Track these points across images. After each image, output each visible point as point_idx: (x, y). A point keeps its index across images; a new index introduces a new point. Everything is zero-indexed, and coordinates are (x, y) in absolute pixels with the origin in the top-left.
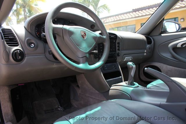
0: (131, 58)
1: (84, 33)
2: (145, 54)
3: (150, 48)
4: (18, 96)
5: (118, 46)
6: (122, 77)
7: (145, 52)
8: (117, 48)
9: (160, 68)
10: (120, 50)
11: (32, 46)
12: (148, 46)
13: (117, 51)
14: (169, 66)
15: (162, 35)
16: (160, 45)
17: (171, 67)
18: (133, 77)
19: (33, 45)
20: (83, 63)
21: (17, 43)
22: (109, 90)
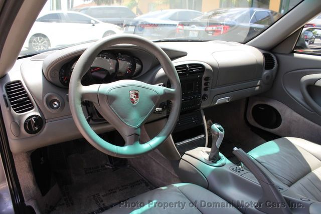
0: (229, 98)
1: (136, 94)
2: (257, 88)
3: (268, 77)
4: (42, 159)
5: (206, 84)
6: (205, 136)
7: (259, 84)
8: (203, 87)
9: (280, 112)
10: (207, 90)
11: (56, 106)
12: (266, 72)
13: (203, 92)
14: (295, 114)
15: (296, 55)
16: (287, 72)
17: (299, 116)
18: (218, 147)
19: (56, 103)
20: (131, 144)
21: (32, 105)
22: (180, 160)
